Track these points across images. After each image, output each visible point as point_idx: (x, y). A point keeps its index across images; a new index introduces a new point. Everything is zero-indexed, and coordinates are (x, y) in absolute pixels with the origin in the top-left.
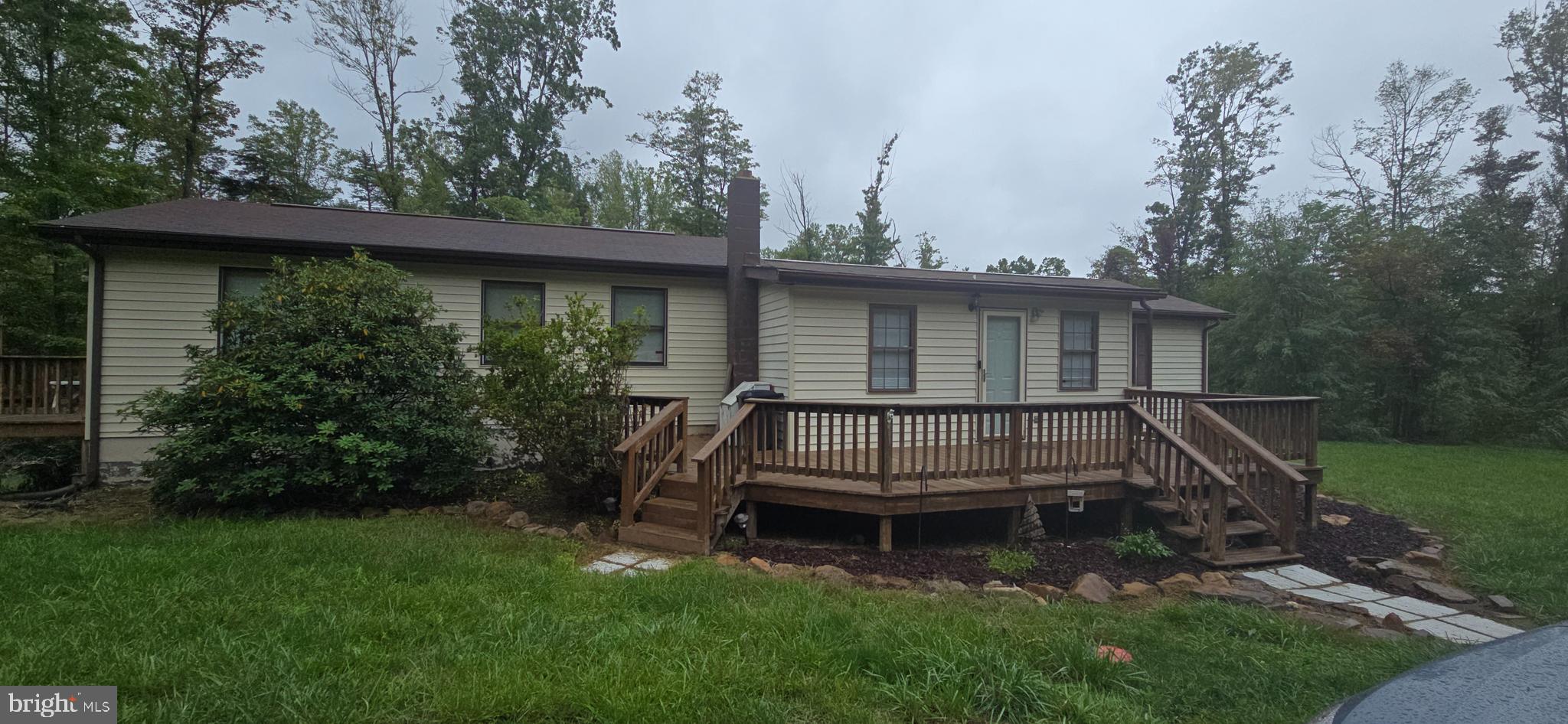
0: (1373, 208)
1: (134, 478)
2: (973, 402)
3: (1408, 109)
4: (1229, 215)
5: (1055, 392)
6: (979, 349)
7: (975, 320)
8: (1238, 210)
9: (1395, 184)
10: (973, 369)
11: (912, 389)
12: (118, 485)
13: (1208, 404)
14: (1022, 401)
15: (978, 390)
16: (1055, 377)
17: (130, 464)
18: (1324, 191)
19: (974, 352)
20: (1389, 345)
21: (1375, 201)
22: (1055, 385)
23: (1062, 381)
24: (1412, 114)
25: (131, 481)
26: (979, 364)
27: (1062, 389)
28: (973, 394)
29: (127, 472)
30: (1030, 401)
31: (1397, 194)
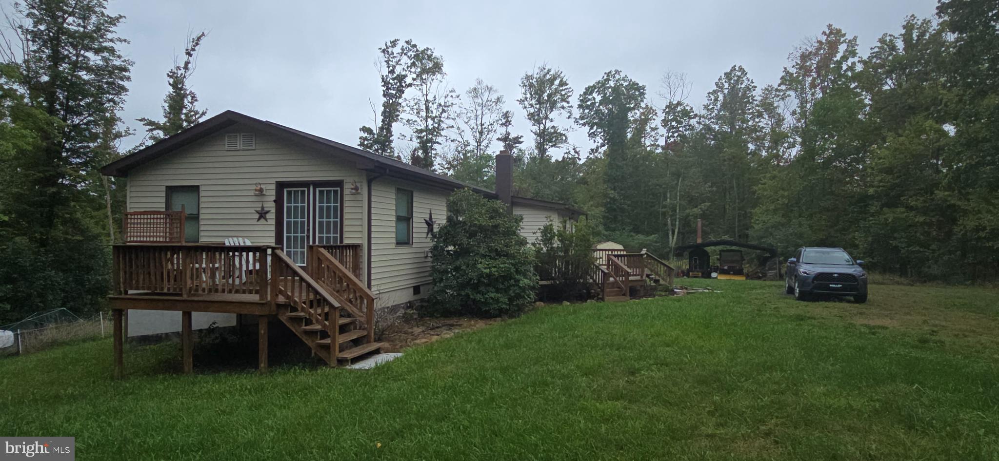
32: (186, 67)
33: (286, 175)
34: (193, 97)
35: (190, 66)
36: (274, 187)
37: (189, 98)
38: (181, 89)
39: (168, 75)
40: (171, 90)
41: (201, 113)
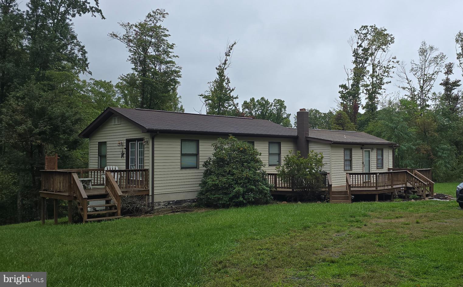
0: (415, 96)
1: (161, 207)
2: (362, 172)
3: (426, 59)
4: (375, 97)
5: (376, 169)
6: (363, 159)
7: (362, 151)
8: (378, 95)
9: (422, 87)
10: (362, 164)
11: (351, 170)
12: (158, 209)
13: (417, 171)
14: (370, 172)
15: (363, 169)
16: (376, 165)
17: (160, 202)
18: (401, 87)
19: (362, 160)
20: (425, 151)
21: (416, 93)
22: (376, 168)
23: (377, 166)
24: (427, 61)
25: (160, 208)
26: (363, 163)
27: (377, 169)
28: (362, 170)
29: (159, 205)
30: (372, 172)
31: (422, 91)
32: (225, 64)
33: (129, 136)
34: (228, 81)
35: (227, 62)
36: (125, 142)
37: (226, 81)
38: (223, 76)
39: (217, 69)
40: (218, 77)
41: (231, 89)
